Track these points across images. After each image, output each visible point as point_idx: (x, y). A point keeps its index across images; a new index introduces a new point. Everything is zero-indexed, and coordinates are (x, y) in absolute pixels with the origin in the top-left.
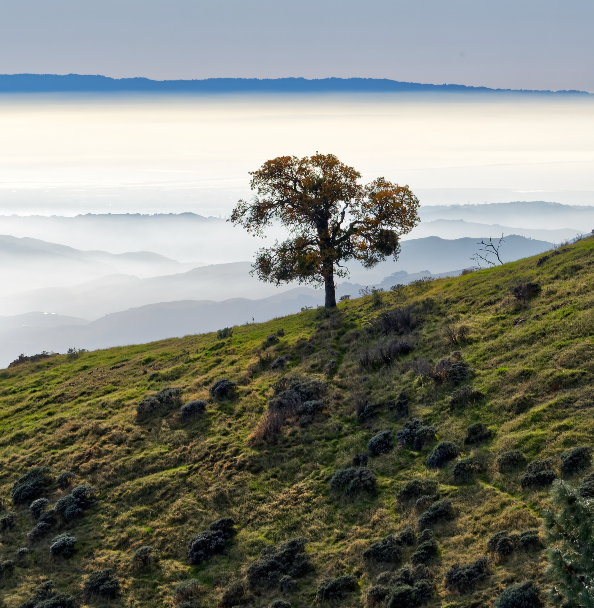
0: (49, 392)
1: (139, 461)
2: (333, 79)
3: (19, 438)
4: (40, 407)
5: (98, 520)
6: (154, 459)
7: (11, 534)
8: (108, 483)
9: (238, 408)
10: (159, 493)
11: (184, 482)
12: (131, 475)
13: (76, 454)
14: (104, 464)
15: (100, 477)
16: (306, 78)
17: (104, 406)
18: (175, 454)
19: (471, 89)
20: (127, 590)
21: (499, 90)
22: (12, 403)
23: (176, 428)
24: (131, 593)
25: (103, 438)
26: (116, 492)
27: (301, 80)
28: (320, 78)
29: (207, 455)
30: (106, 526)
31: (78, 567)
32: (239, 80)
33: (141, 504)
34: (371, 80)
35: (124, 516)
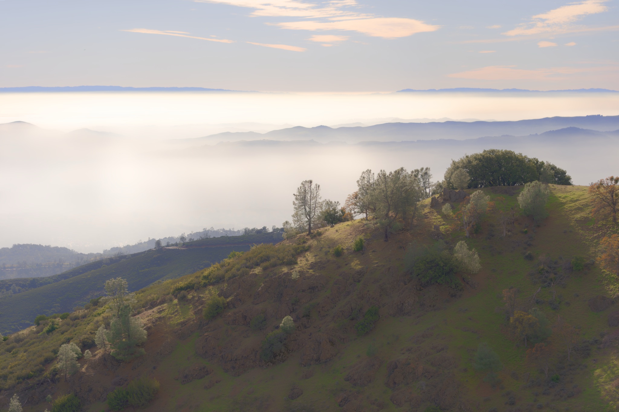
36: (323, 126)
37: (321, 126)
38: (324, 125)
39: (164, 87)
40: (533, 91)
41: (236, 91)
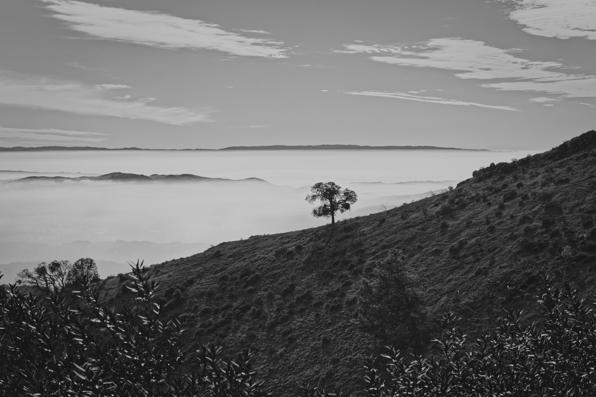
0: (255, 246)
1: (273, 266)
2: (419, 146)
3: (245, 259)
4: (252, 250)
5: (261, 282)
6: (277, 266)
8: (264, 272)
9: (301, 252)
10: (277, 276)
11: (284, 272)
12: (271, 270)
13: (258, 264)
14: (264, 267)
15: (263, 270)
17: (268, 250)
18: (283, 265)
22: (246, 249)
23: (284, 257)
24: (265, 303)
25: (265, 260)
26: (266, 275)
27: (411, 146)
29: (291, 265)
30: (262, 284)
31: (253, 296)
32: (394, 146)
33: (272, 278)
35: (267, 282)
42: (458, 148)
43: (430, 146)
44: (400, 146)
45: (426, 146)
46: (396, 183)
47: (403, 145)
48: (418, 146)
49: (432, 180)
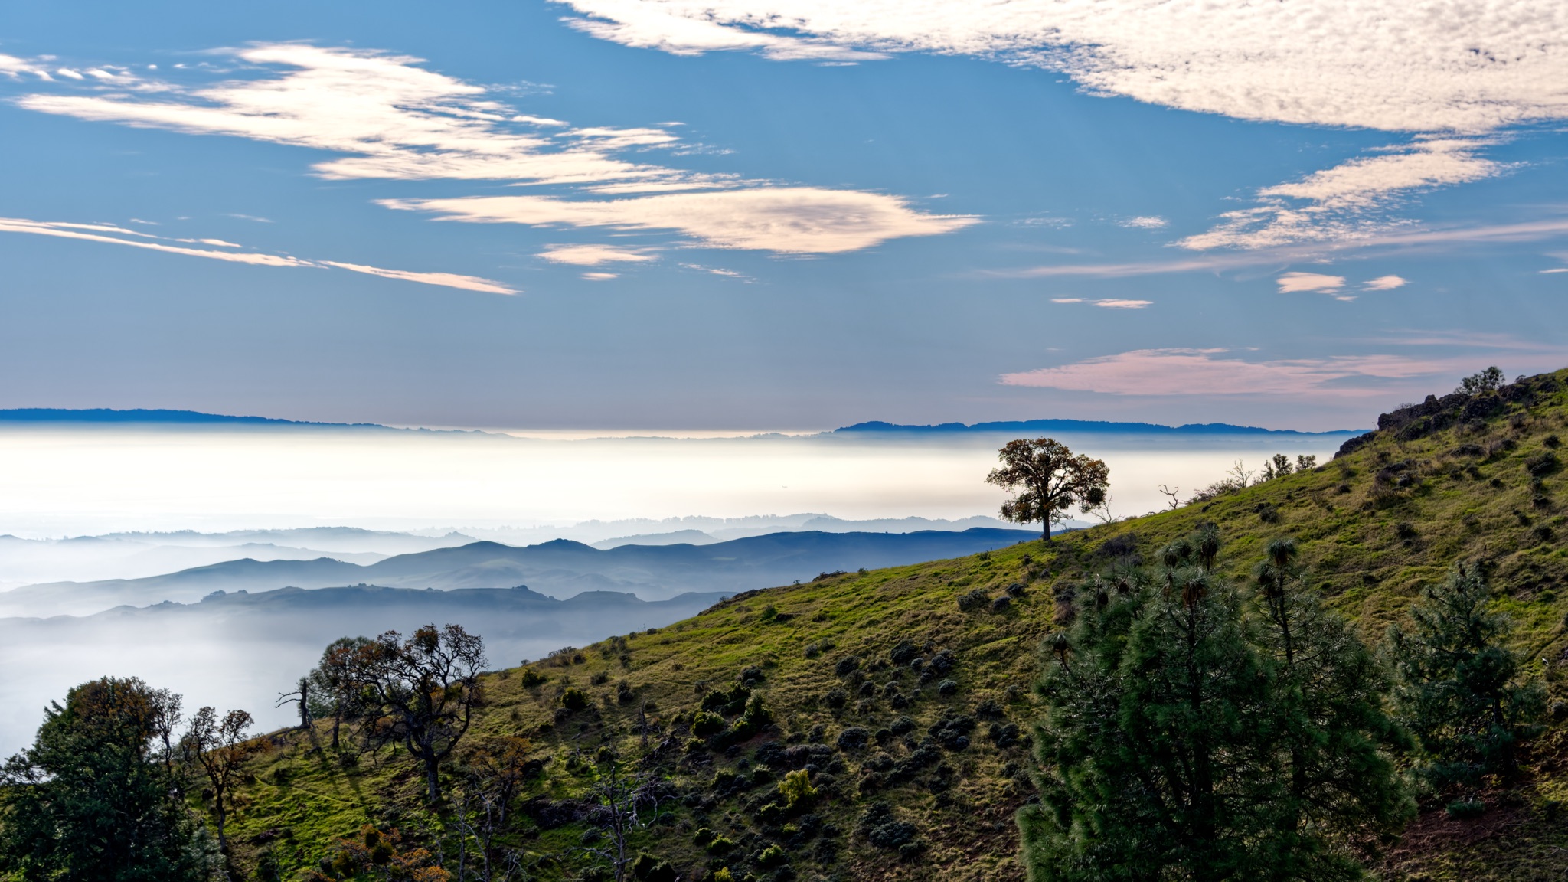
0: (872, 594)
1: (978, 634)
2: (139, 410)
3: (872, 623)
4: (872, 604)
5: (963, 671)
6: (988, 633)
7: (903, 681)
8: (960, 648)
9: (1033, 601)
10: (1003, 654)
11: (1019, 647)
12: (975, 643)
13: (927, 631)
14: (952, 637)
15: (953, 644)
16: (113, 409)
17: (927, 601)
18: (1003, 630)
19: (272, 421)
20: (1008, 713)
21: (298, 423)
22: (847, 602)
23: (994, 614)
24: (1013, 714)
25: (943, 621)
26: (970, 653)
27: (108, 411)
28: (126, 409)
29: (1027, 630)
30: (971, 675)
31: (964, 699)
32: (49, 410)
33: (992, 661)
34: (175, 411)
35: (982, 669)
36: (566, 540)
37: (559, 540)
38: (569, 539)
39: (65, 410)
40: (1278, 432)
41: (307, 423)
42: (276, 418)
43: (179, 409)
44: (69, 408)
45: (164, 411)
46: (66, 540)
47: (81, 407)
48: (133, 411)
49: (196, 530)
